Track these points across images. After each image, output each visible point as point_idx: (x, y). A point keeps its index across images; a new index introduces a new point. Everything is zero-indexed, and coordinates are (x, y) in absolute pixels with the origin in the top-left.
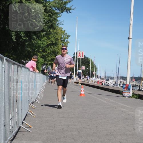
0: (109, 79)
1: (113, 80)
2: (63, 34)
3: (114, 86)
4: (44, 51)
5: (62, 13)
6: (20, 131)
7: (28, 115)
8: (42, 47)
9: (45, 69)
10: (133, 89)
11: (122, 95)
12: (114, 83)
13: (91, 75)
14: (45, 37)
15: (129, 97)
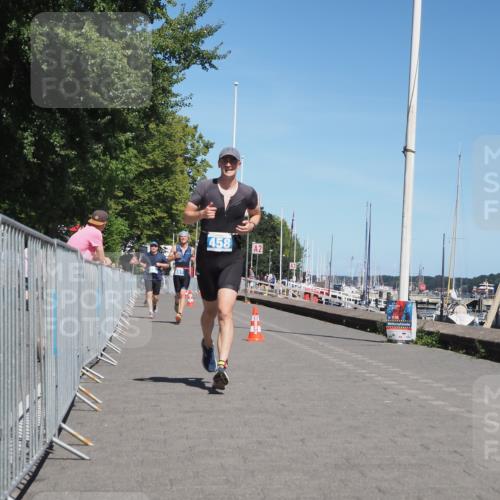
0: (344, 285)
1: (354, 289)
2: (190, 138)
3: (357, 306)
4: (129, 194)
5: (186, 71)
6: (51, 456)
7: (78, 405)
8: (123, 182)
9: (133, 253)
10: (419, 317)
11: (386, 335)
12: (357, 296)
13: (284, 271)
14: (131, 149)
15: (407, 342)
